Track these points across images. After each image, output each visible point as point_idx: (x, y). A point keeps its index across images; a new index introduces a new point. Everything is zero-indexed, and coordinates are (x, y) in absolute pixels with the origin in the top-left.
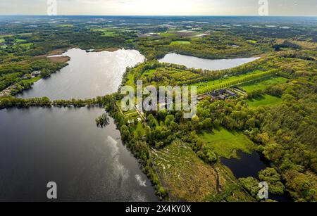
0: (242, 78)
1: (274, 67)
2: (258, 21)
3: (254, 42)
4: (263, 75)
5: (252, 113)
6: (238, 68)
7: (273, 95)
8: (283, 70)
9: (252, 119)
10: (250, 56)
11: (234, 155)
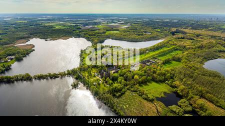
0: (157, 52)
1: (174, 45)
2: (159, 17)
3: (159, 30)
4: (169, 50)
5: (167, 71)
6: (154, 46)
7: (177, 61)
8: (179, 46)
9: (169, 74)
10: (158, 39)
11: (163, 95)
